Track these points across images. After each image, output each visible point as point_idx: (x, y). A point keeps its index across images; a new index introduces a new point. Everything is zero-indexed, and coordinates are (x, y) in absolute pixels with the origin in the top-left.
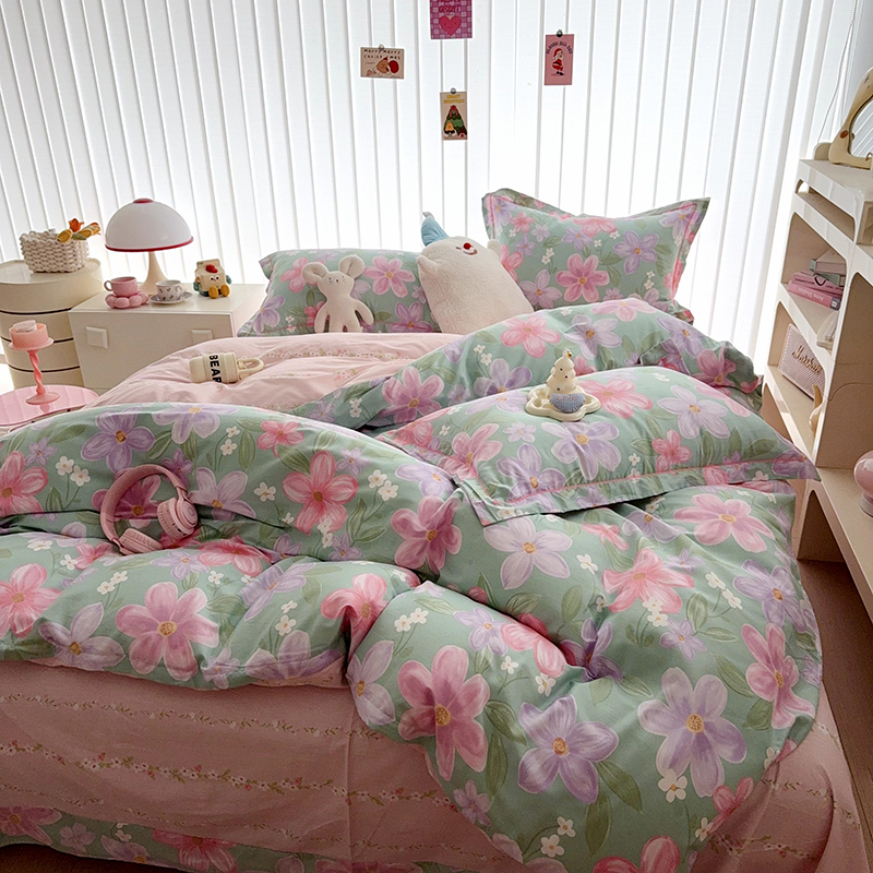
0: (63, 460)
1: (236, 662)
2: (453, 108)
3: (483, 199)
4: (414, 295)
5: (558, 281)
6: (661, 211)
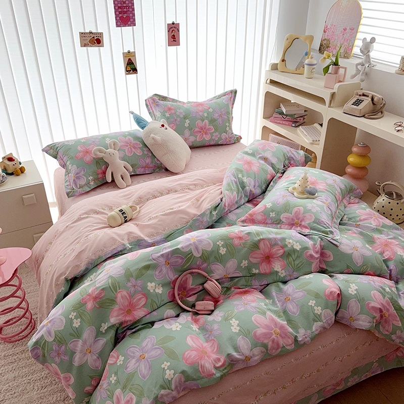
0: (149, 284)
1: (309, 332)
2: (130, 59)
3: (146, 100)
4: (146, 153)
5: (193, 133)
6: (220, 97)
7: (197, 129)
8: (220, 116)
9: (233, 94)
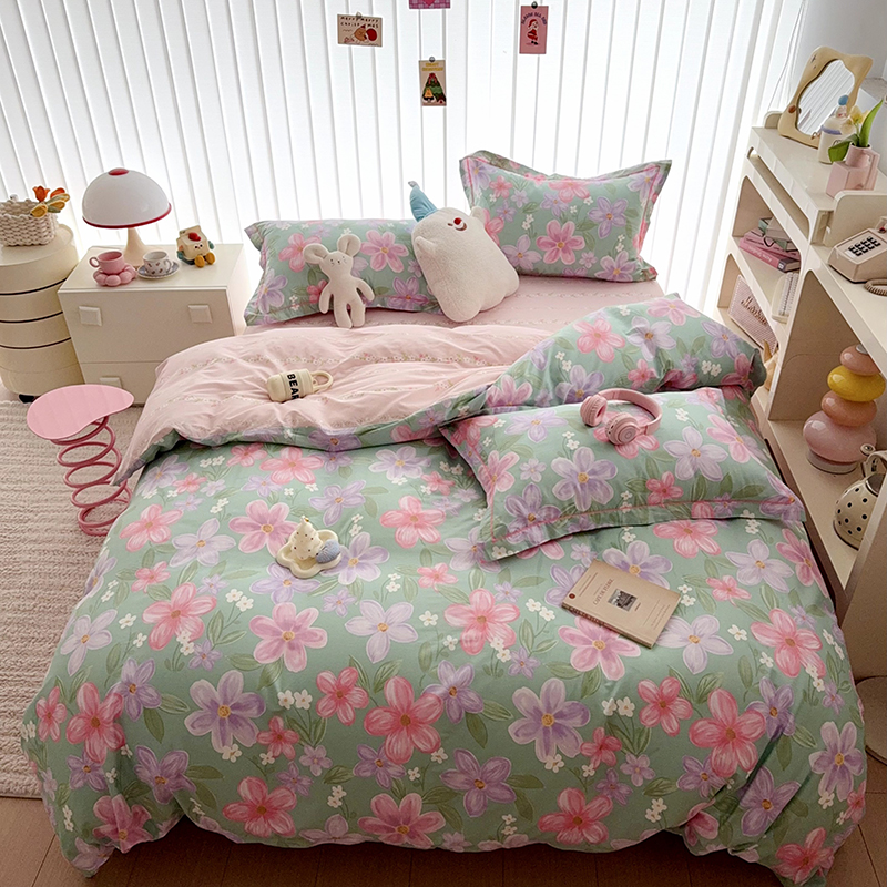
2: (432, 75)
3: (461, 161)
4: (411, 270)
5: (538, 245)
6: (627, 173)
7: (546, 239)
8: (608, 217)
9: (661, 172)
